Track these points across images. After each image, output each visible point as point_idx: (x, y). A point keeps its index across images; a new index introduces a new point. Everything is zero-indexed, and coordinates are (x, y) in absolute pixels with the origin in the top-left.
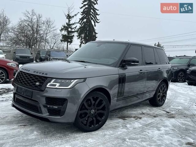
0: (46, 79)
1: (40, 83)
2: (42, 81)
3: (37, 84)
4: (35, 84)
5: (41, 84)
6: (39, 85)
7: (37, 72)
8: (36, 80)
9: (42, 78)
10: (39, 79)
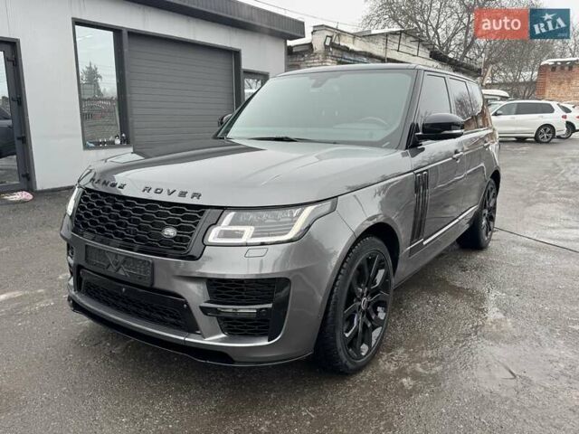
0: (201, 214)
1: (178, 228)
2: (184, 223)
5: (185, 234)
6: (175, 238)
7: (159, 191)
8: (159, 220)
9: (184, 211)
10: (173, 216)
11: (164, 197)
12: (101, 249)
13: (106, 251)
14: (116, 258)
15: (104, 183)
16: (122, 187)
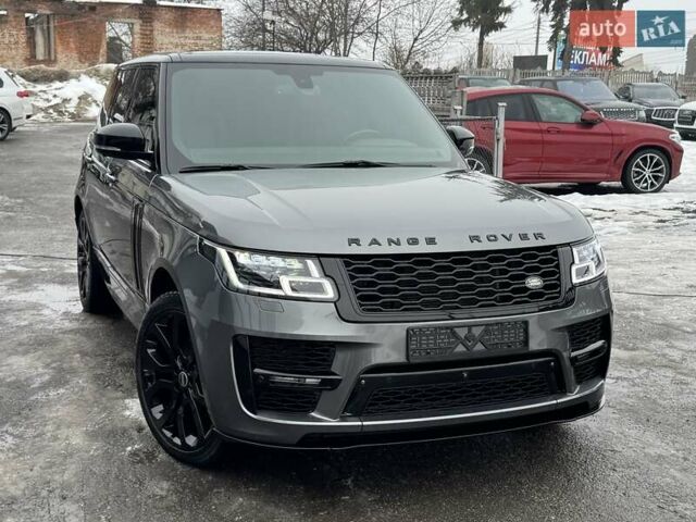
2: (546, 268)
3: (534, 282)
4: (527, 289)
5: (552, 280)
6: (545, 287)
7: (492, 238)
8: (515, 271)
10: (529, 263)
11: (502, 245)
12: (441, 328)
13: (451, 328)
14: (469, 331)
15: (390, 241)
16: (431, 241)
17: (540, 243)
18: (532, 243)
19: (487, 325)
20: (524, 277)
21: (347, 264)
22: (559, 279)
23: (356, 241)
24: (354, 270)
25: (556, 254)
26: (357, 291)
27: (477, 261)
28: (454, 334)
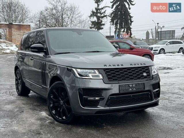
6: (147, 75)
7: (135, 64)
10: (143, 70)
11: (137, 66)
12: (126, 85)
13: (128, 85)
14: (132, 85)
15: (113, 65)
16: (122, 65)
17: (145, 66)
18: (143, 65)
19: (136, 84)
20: (143, 73)
21: (104, 71)
22: (150, 74)
23: (106, 65)
24: (106, 72)
25: (148, 68)
26: (107, 77)
27: (132, 69)
28: (129, 86)
